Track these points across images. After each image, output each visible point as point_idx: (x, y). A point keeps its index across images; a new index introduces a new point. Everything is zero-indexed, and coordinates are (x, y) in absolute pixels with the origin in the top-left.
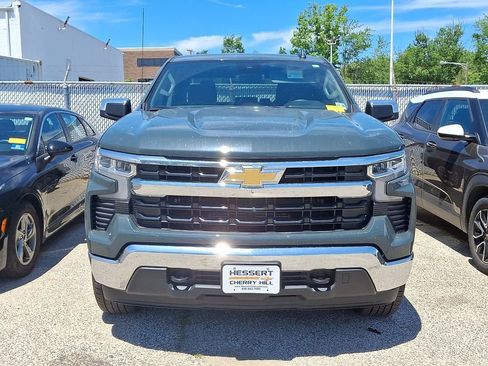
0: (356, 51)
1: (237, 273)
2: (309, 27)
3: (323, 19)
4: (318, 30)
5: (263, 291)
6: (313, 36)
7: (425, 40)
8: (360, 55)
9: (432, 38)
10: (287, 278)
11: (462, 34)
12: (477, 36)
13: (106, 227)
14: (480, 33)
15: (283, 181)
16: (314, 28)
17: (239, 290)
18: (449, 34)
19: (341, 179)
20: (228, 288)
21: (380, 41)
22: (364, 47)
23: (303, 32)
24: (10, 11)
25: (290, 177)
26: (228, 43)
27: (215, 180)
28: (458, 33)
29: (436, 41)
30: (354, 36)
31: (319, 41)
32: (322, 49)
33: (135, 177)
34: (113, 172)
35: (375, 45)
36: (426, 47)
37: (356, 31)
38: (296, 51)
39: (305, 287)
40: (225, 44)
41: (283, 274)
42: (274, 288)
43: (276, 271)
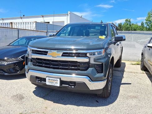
1: (49, 79)
2: (151, 16)
5: (56, 85)
15: (62, 56)
17: (50, 84)
19: (79, 56)
23: (149, 17)
24: (68, 15)
25: (64, 55)
26: (127, 20)
39: (68, 85)
40: (126, 21)
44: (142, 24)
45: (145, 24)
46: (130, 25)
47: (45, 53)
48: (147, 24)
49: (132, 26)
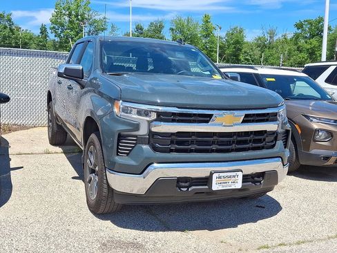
0: (97, 31)
1: (220, 177)
2: (64, 12)
3: (73, 7)
4: (70, 15)
5: (233, 187)
6: (67, 19)
7: (141, 29)
8: (100, 35)
9: (146, 28)
10: (246, 178)
11: (163, 27)
12: (172, 29)
13: (128, 154)
14: (174, 28)
16: (67, 13)
17: (221, 188)
18: (156, 26)
19: (267, 120)
20: (215, 187)
21: (113, 27)
22: (103, 30)
23: (59, 14)
27: (207, 122)
28: (161, 27)
29: (148, 30)
30: (95, 21)
31: (71, 22)
32: (73, 28)
33: (155, 120)
34: (134, 116)
35: (109, 29)
36: (141, 34)
37: (97, 18)
38: (54, 28)
39: (250, 183)
41: (244, 176)
42: (239, 185)
43: (240, 174)
44: (43, 30)
45: (49, 31)
46: (11, 30)
47: (206, 119)
48: (56, 32)
49: (16, 33)
